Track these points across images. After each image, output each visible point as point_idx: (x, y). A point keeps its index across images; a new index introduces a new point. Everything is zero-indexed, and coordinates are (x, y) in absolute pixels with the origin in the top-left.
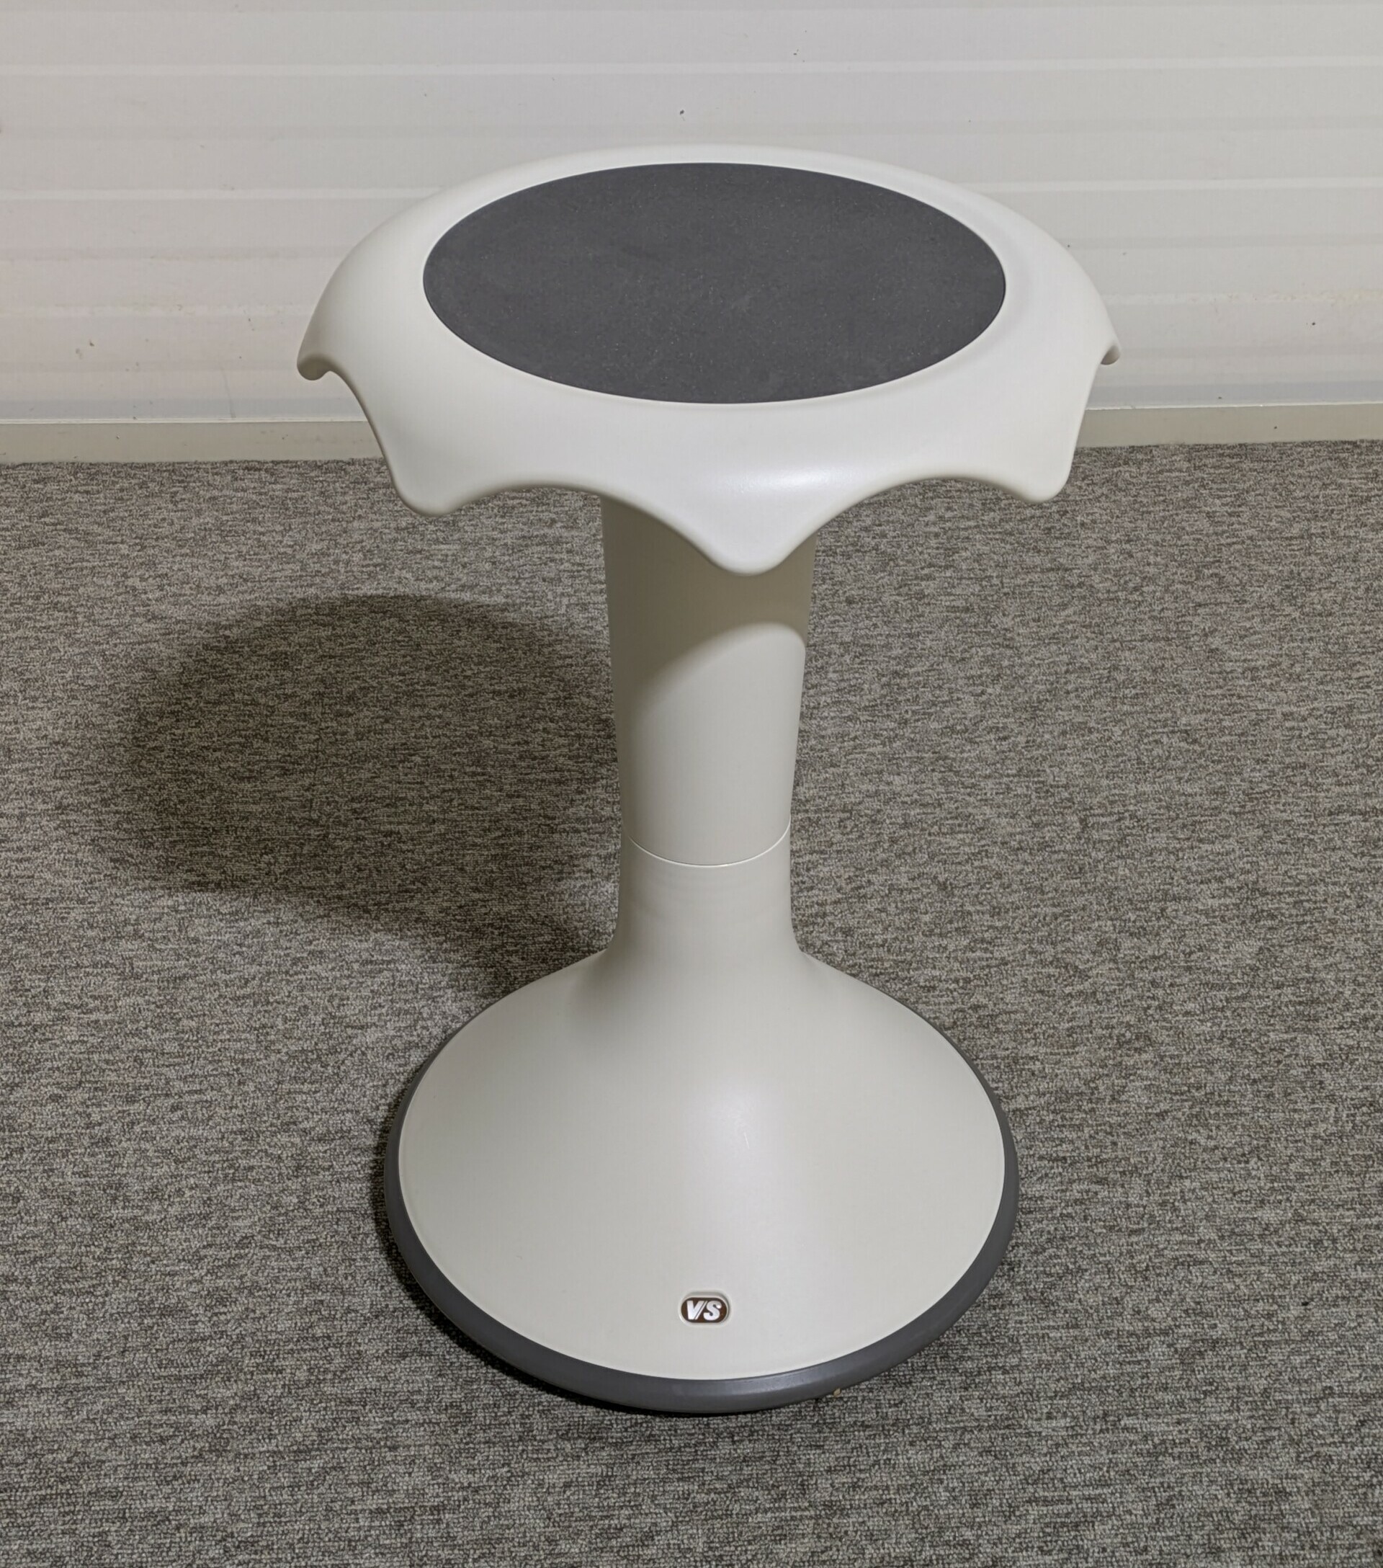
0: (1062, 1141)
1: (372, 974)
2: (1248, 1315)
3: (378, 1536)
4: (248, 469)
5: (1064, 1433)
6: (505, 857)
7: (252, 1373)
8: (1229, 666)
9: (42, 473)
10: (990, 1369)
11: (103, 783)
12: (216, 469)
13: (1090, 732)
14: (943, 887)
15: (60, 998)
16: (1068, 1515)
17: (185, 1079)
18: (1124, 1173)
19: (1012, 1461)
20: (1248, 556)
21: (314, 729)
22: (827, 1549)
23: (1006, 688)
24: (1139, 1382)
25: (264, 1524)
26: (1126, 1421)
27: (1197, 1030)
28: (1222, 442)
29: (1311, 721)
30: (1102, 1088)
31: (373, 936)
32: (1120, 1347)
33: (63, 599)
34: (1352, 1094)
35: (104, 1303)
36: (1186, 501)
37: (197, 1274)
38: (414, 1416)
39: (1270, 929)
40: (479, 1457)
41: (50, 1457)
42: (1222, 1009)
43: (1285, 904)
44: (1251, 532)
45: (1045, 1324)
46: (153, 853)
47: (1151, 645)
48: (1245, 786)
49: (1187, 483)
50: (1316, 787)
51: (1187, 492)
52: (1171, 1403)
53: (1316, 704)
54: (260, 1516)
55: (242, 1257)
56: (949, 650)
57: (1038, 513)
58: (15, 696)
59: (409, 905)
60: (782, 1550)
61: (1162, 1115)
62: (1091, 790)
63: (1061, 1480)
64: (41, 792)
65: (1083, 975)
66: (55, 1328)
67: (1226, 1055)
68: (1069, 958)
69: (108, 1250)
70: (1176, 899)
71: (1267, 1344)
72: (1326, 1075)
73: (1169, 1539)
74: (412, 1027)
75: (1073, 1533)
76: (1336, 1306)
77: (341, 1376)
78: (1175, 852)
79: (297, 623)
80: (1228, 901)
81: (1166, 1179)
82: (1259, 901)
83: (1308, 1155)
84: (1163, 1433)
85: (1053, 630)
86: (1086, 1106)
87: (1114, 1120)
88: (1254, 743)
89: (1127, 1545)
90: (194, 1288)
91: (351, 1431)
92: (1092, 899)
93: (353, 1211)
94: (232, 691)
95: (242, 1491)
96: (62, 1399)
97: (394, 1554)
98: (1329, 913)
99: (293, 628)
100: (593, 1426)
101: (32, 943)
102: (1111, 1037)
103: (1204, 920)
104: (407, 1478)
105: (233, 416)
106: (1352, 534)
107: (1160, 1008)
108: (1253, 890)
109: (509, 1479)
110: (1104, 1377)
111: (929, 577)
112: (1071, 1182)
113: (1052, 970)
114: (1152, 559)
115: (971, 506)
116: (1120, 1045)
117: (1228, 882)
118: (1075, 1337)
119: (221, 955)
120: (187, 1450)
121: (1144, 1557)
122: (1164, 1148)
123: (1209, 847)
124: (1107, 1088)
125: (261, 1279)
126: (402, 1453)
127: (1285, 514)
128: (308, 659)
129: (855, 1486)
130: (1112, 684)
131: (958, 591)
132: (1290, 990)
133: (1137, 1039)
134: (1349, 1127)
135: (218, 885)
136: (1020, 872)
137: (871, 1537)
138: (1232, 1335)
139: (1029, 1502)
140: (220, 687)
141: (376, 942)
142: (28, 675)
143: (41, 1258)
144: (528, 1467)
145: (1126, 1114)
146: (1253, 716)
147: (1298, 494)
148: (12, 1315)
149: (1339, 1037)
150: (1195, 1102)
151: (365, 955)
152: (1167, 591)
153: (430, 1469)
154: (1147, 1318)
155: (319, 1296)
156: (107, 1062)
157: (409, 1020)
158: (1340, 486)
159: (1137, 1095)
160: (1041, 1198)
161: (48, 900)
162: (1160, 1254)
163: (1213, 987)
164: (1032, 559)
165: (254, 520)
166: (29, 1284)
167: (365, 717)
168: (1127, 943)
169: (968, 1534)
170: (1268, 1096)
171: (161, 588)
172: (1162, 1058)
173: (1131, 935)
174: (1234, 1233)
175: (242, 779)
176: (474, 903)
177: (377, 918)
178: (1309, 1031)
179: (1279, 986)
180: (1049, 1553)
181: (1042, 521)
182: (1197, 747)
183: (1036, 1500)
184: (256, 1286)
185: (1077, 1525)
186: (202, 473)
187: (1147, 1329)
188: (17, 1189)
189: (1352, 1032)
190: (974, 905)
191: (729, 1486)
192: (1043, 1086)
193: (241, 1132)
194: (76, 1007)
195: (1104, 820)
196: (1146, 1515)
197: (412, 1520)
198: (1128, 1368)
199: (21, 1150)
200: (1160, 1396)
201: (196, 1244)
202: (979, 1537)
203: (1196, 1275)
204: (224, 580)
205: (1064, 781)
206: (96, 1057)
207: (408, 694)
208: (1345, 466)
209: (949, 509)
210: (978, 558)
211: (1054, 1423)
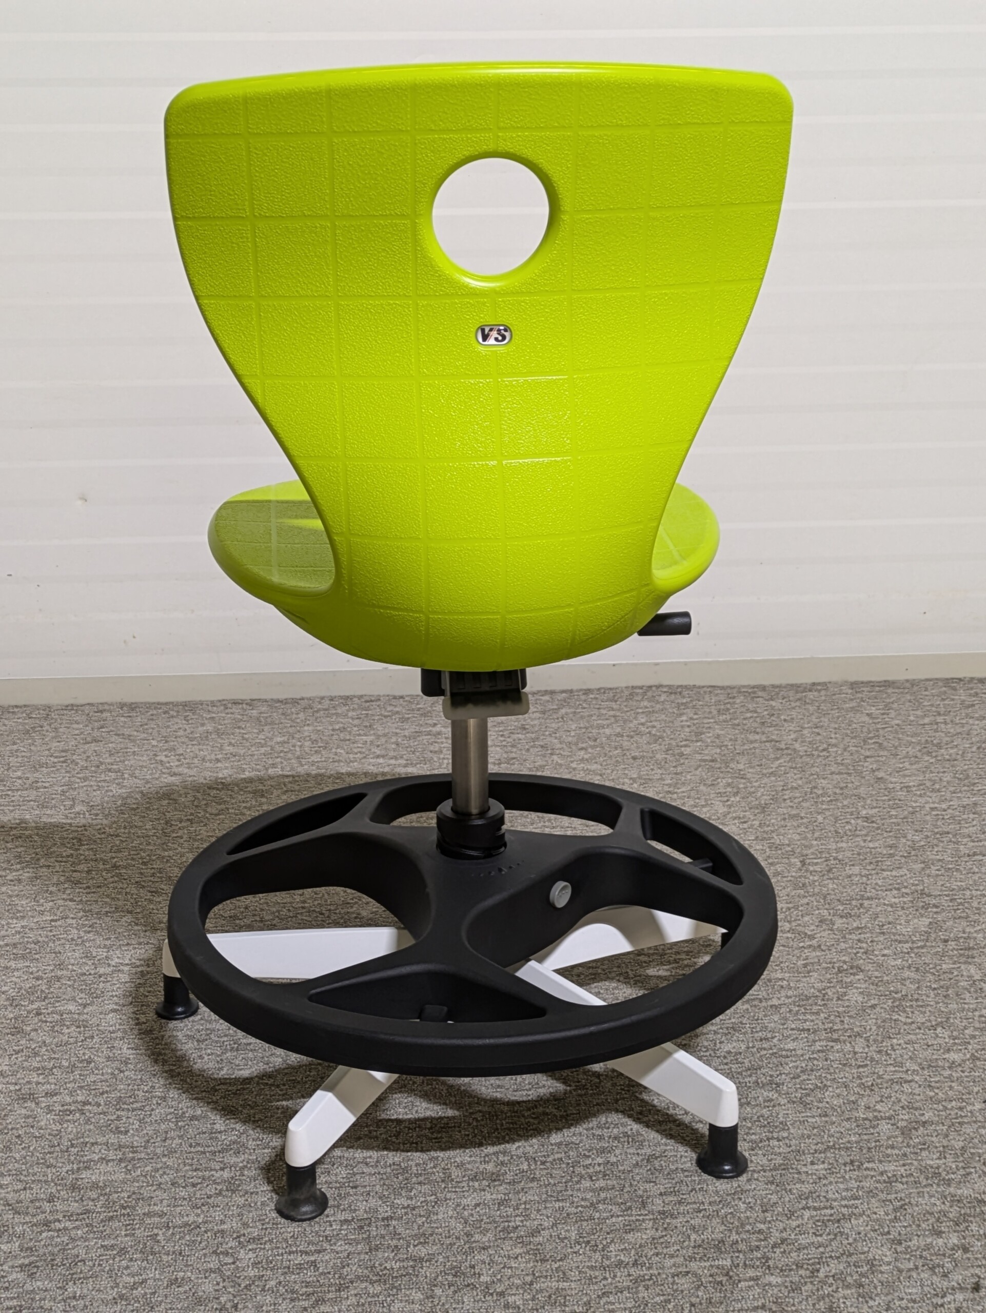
0: (806, 1021)
2: (945, 1108)
3: (346, 1235)
4: (235, 703)
5: (824, 1172)
7: (254, 1150)
8: (891, 786)
9: (100, 708)
10: (768, 1139)
11: (143, 854)
12: (213, 703)
13: (802, 818)
15: (117, 960)
16: (831, 1215)
18: (850, 1037)
19: (789, 1188)
20: (897, 732)
22: (663, 1237)
23: (743, 798)
24: (873, 1144)
25: (266, 1229)
27: (893, 964)
28: (873, 679)
29: (950, 811)
30: (830, 993)
32: (858, 1126)
33: (115, 767)
35: (151, 1115)
36: (852, 708)
37: (214, 1098)
39: (936, 913)
40: (414, 1191)
41: (116, 1195)
42: (908, 953)
43: (944, 901)
44: (897, 722)
45: (803, 1115)
47: (837, 776)
48: (909, 843)
49: (852, 700)
50: (957, 843)
51: (853, 704)
52: (897, 1155)
53: (951, 803)
54: (263, 1224)
55: (244, 1089)
56: (702, 781)
57: (755, 715)
58: (84, 814)
60: (630, 1236)
61: (873, 1007)
62: (806, 847)
63: (825, 1197)
64: (101, 859)
65: (811, 937)
66: (117, 1128)
67: (912, 975)
68: (800, 929)
69: (152, 1087)
70: (868, 899)
73: (905, 1227)
75: (836, 1225)
78: (866, 876)
80: (905, 900)
81: (879, 1038)
82: (926, 899)
84: (894, 1171)
85: (771, 770)
87: (841, 1009)
88: (913, 822)
89: (876, 1230)
92: (812, 899)
94: (228, 809)
95: (249, 1212)
96: (123, 1165)
97: (357, 1244)
100: (493, 1174)
101: (97, 933)
102: (833, 968)
103: (889, 909)
104: (364, 1203)
106: (964, 721)
107: (866, 953)
108: (921, 894)
109: (436, 1203)
110: (849, 1142)
111: (686, 746)
112: (814, 1041)
114: (833, 736)
115: (710, 712)
116: (840, 971)
117: (904, 890)
118: (827, 1122)
120: (210, 1190)
121: (888, 1237)
122: (876, 1023)
123: (889, 873)
124: (834, 993)
127: (919, 713)
129: (680, 1203)
130: (814, 795)
131: (706, 752)
132: (953, 943)
133: (852, 968)
138: (937, 1119)
139: (803, 1208)
140: (219, 807)
142: (92, 803)
143: (107, 1092)
145: (848, 1006)
146: (911, 809)
147: (926, 703)
148: (88, 1121)
150: (895, 1000)
152: (845, 750)
153: (380, 1198)
154: (875, 1110)
156: (149, 992)
158: (953, 700)
159: (854, 997)
160: (795, 1050)
161: (107, 912)
162: (880, 1077)
163: (900, 942)
164: (751, 737)
165: (239, 728)
166: (99, 1105)
168: (839, 923)
169: (762, 1226)
170: (945, 997)
171: (179, 760)
172: (870, 978)
173: (842, 917)
174: (932, 1065)
179: (946, 941)
180: (821, 1235)
181: (758, 719)
182: (874, 825)
183: (809, 1208)
185: (838, 1221)
186: (204, 706)
187: (876, 1117)
188: (90, 1057)
191: (592, 1204)
192: (790, 993)
194: (127, 964)
195: (816, 861)
197: (369, 1225)
198: (866, 1137)
199: (92, 1037)
200: (889, 1151)
202: (769, 1228)
205: (787, 842)
206: (141, 990)
208: (955, 689)
209: (696, 714)
210: (718, 736)
211: (816, 1167)
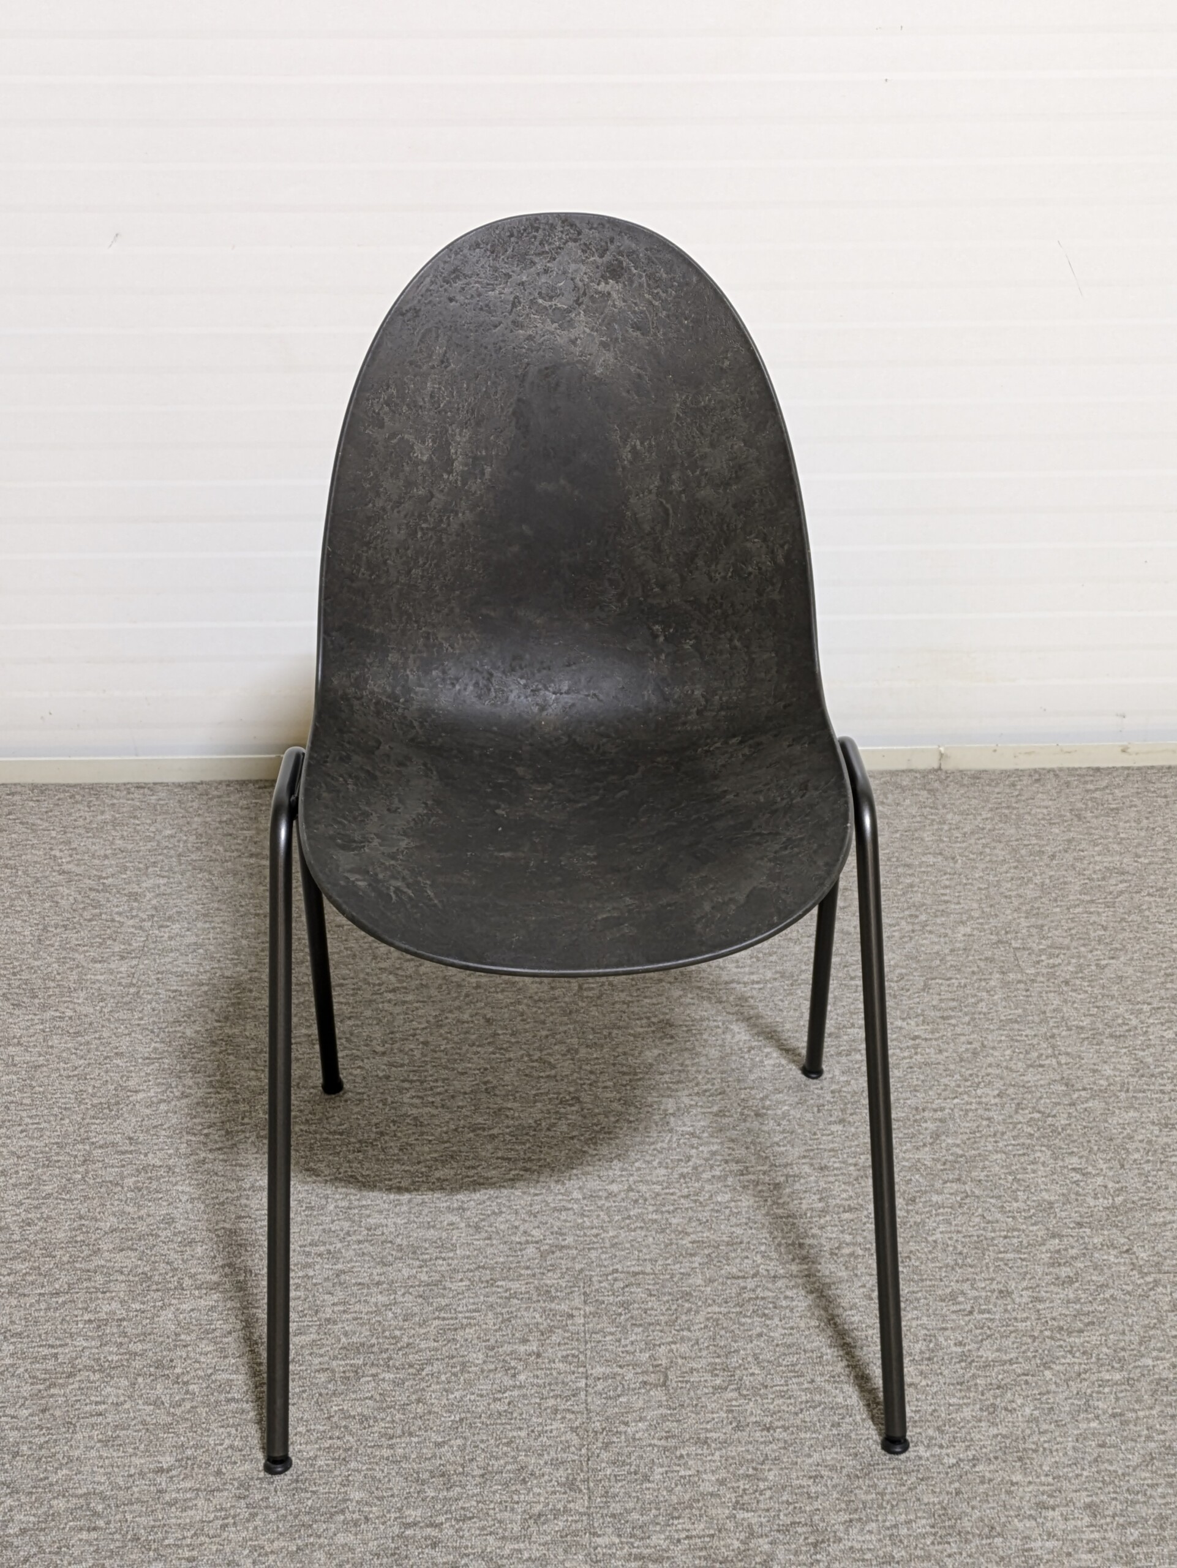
1: (148, 1065)
6: (239, 1004)
14: (488, 1020)
17: (31, 1117)
21: (144, 934)
26: (499, 1283)
31: (153, 1045)
34: (684, 1128)
38: (121, 1278)
46: (36, 1001)
59: (178, 1029)
71: (589, 1249)
72: (672, 1119)
74: (165, 1092)
76: (635, 1230)
77: (84, 1259)
79: (147, 876)
83: (648, 1158)
86: (532, 1133)
90: (15, 1218)
91: (85, 1284)
93: (111, 1182)
98: (705, 1037)
99: (144, 878)
105: (137, 755)
113: (535, 1064)
119: (64, 1055)
125: (53, 1214)
126: (108, 1294)
128: (149, 895)
134: (675, 1145)
135: (70, 1018)
136: (536, 1013)
137: (346, 1334)
141: (155, 1049)
144: (173, 1301)
149: (686, 1100)
151: (146, 1055)
155: (83, 1222)
157: (164, 1087)
167: (176, 927)
175: (96, 962)
176: (215, 1028)
177: (158, 1036)
178: (670, 1096)
184: (50, 1217)
189: (696, 1098)
190: (502, 1029)
193: (57, 1143)
196: (494, 1325)
201: (20, 1197)
203: (563, 1215)
204: (110, 851)
207: (205, 915)
